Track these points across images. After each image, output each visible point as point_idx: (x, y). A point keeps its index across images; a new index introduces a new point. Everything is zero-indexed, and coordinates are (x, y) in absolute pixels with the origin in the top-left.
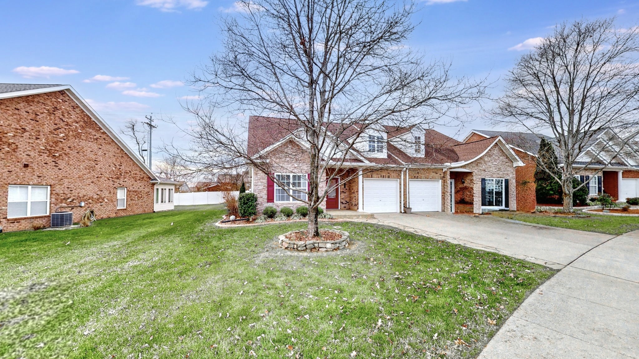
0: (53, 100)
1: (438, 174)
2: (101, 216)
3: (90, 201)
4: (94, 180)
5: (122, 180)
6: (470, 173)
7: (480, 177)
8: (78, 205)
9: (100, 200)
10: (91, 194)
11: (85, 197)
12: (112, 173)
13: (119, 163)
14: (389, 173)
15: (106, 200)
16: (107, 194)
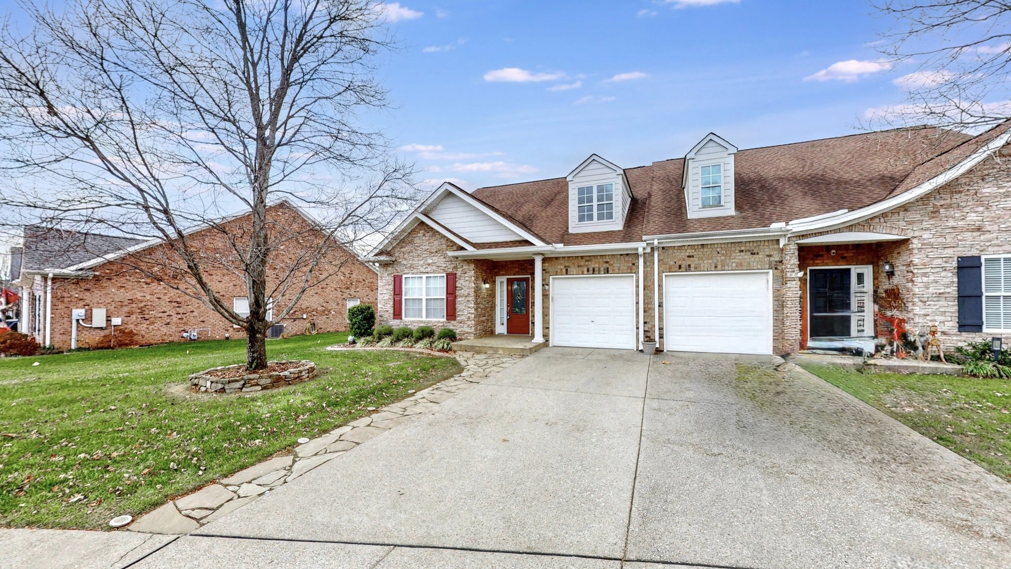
0: (273, 214)
1: (761, 256)
2: (328, 330)
3: (314, 313)
4: (318, 291)
5: (353, 290)
6: (902, 243)
7: (949, 252)
8: (301, 316)
9: (326, 312)
10: (315, 306)
11: (308, 309)
12: (340, 282)
13: (349, 272)
14: (607, 262)
15: (333, 313)
16: (334, 306)
